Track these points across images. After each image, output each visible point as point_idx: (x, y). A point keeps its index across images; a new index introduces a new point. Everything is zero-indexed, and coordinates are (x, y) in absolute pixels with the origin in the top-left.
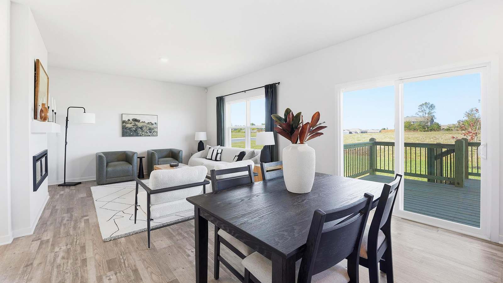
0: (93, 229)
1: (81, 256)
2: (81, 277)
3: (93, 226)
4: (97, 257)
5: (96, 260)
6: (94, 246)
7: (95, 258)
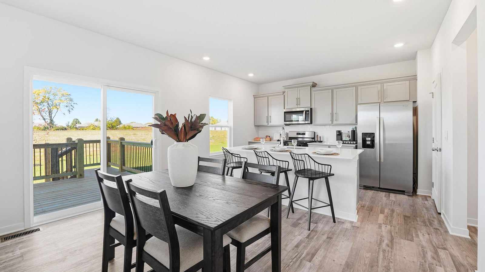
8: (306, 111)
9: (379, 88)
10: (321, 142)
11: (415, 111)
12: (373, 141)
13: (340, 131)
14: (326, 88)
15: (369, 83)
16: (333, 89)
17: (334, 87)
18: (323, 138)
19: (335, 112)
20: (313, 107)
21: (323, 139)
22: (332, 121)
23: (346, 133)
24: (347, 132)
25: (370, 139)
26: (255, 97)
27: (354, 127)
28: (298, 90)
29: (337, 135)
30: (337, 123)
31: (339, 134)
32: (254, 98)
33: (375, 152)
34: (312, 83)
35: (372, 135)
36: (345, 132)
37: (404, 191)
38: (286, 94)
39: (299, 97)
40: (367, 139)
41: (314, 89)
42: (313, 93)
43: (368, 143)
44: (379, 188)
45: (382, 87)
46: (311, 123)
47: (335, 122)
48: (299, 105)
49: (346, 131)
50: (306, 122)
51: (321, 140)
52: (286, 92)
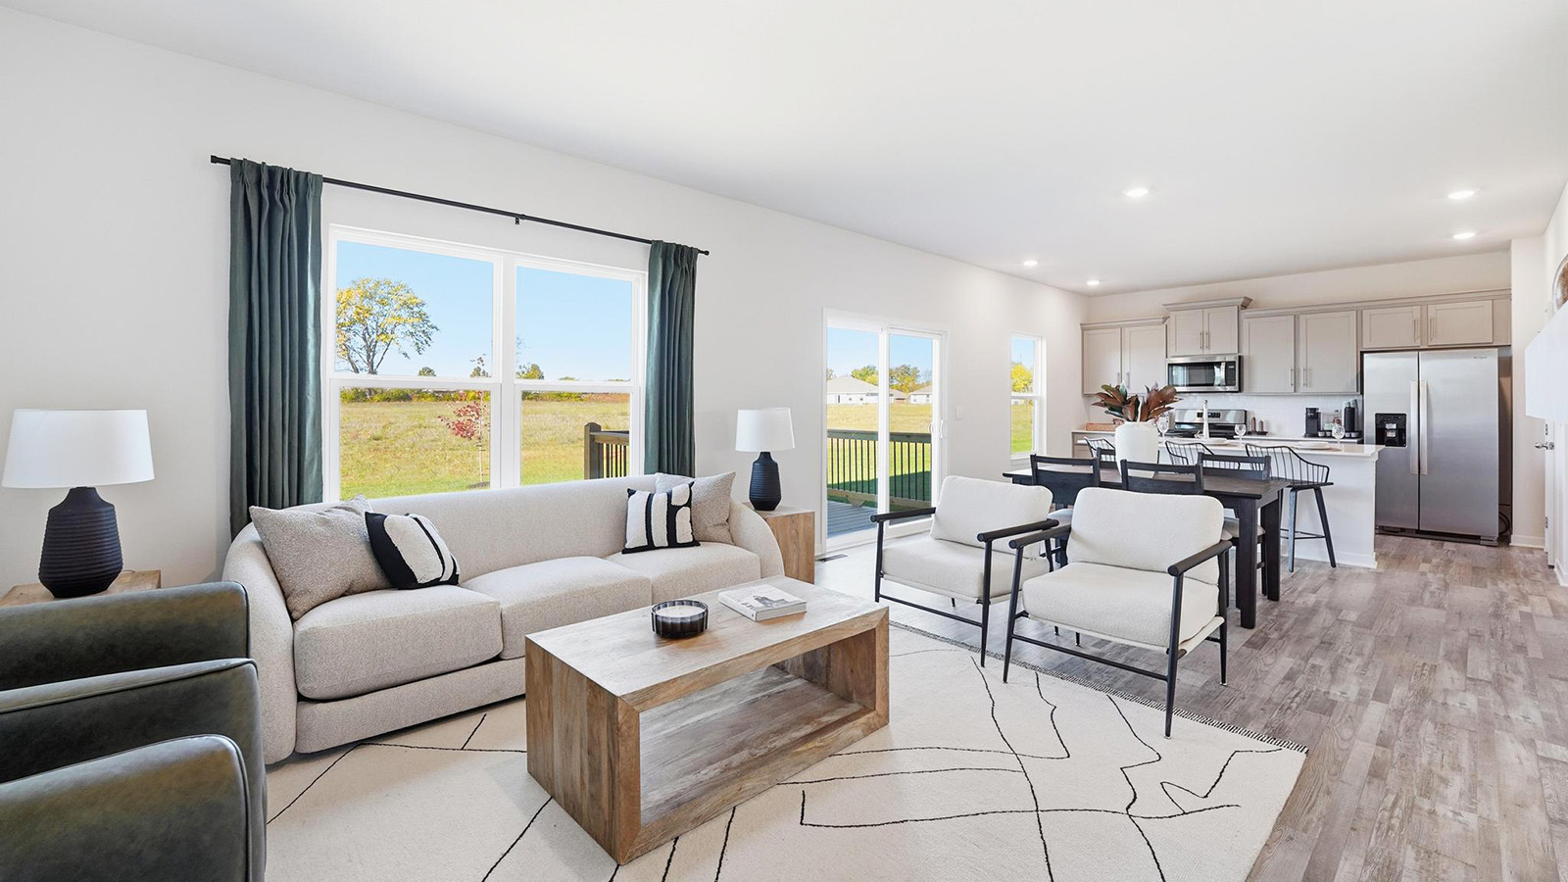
0: (1311, 816)
1: (1389, 756)
2: (1399, 722)
3: (1305, 830)
4: (1347, 733)
5: (1354, 729)
6: (1340, 759)
7: (1354, 734)
8: (1228, 364)
9: (1417, 315)
10: (1264, 433)
11: (1506, 368)
12: (1401, 431)
13: (1315, 409)
14: (1279, 311)
15: (1388, 302)
16: (1298, 314)
17: (1299, 309)
18: (1268, 424)
19: (1302, 366)
20: (1244, 353)
21: (1268, 427)
22: (1295, 385)
23: (1330, 415)
24: (1332, 411)
25: (1394, 426)
26: (1085, 328)
27: (1351, 400)
28: (1206, 317)
29: (1308, 418)
30: (1309, 390)
31: (1313, 416)
32: (1083, 330)
33: (1408, 452)
34: (1242, 300)
35: (1400, 419)
36: (1326, 411)
37: (1477, 538)
38: (1171, 322)
39: (1206, 330)
40: (1388, 426)
41: (1245, 313)
42: (1245, 323)
43: (1391, 435)
44: (1418, 532)
45: (1425, 316)
46: (1240, 390)
47: (1302, 389)
48: (1208, 347)
49: (1332, 408)
50: (1228, 388)
51: (1265, 430)
52: (1172, 318)
